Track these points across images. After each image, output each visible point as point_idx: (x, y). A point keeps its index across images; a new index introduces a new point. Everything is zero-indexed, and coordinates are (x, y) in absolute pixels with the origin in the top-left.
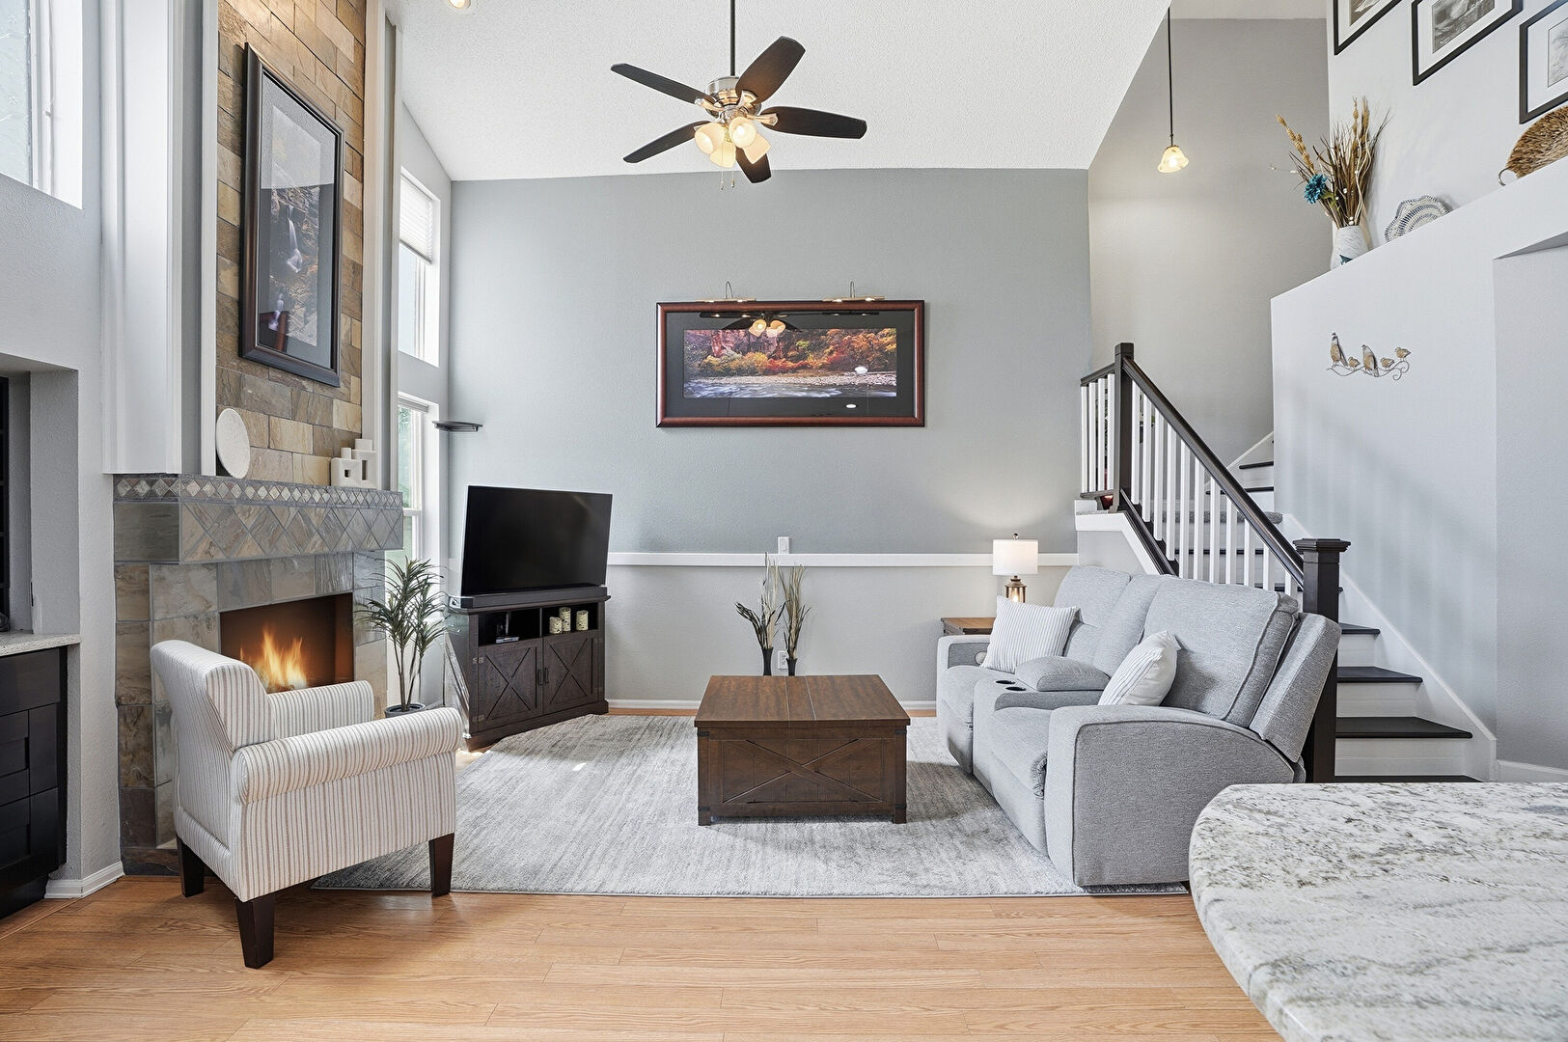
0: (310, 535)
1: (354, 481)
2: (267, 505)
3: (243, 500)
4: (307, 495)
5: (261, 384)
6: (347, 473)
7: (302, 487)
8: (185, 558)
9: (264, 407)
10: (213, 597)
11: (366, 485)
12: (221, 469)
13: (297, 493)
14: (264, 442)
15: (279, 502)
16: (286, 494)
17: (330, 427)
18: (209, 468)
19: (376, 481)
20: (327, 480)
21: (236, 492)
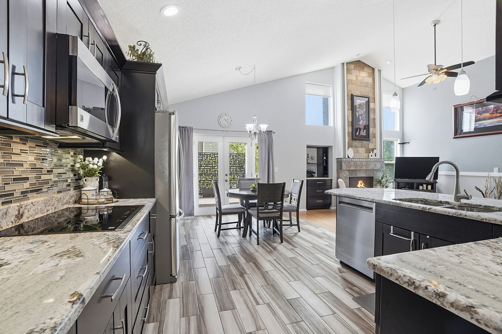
0: (363, 166)
1: (374, 157)
2: (355, 162)
3: (351, 161)
4: (362, 160)
5: (356, 143)
6: (372, 156)
7: (361, 159)
8: (343, 169)
9: (356, 147)
10: (348, 175)
11: (376, 157)
12: (348, 157)
13: (360, 160)
14: (356, 152)
15: (357, 161)
16: (358, 160)
17: (369, 148)
18: (347, 157)
19: (378, 156)
20: (367, 157)
21: (350, 160)
